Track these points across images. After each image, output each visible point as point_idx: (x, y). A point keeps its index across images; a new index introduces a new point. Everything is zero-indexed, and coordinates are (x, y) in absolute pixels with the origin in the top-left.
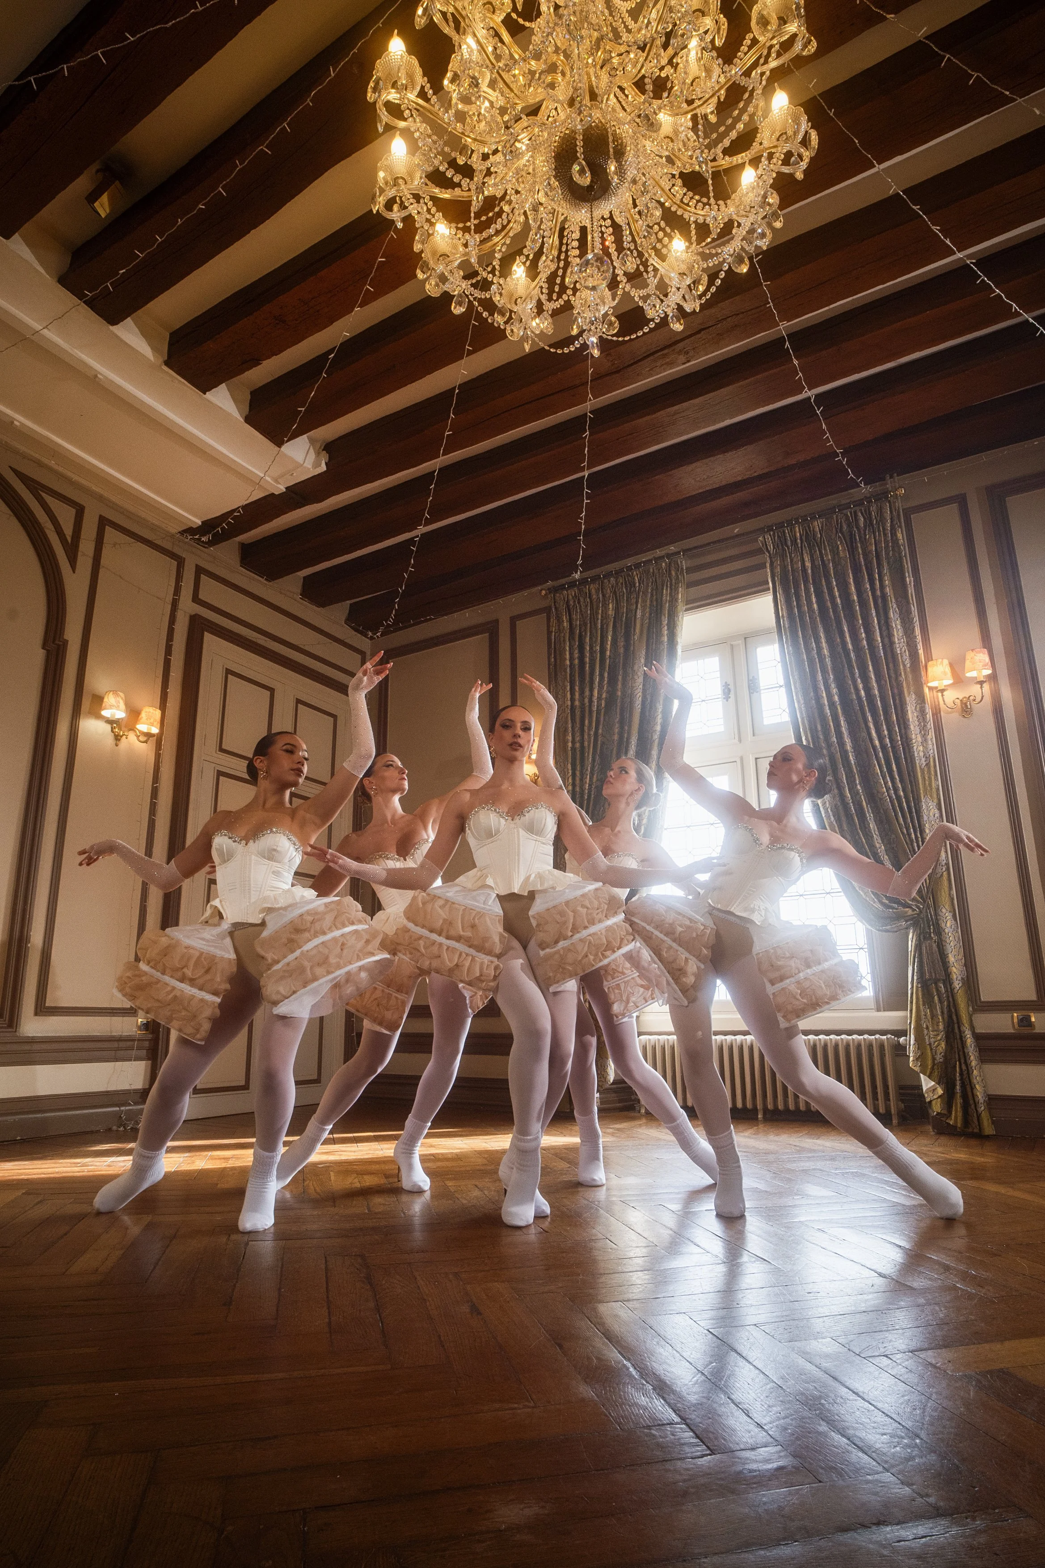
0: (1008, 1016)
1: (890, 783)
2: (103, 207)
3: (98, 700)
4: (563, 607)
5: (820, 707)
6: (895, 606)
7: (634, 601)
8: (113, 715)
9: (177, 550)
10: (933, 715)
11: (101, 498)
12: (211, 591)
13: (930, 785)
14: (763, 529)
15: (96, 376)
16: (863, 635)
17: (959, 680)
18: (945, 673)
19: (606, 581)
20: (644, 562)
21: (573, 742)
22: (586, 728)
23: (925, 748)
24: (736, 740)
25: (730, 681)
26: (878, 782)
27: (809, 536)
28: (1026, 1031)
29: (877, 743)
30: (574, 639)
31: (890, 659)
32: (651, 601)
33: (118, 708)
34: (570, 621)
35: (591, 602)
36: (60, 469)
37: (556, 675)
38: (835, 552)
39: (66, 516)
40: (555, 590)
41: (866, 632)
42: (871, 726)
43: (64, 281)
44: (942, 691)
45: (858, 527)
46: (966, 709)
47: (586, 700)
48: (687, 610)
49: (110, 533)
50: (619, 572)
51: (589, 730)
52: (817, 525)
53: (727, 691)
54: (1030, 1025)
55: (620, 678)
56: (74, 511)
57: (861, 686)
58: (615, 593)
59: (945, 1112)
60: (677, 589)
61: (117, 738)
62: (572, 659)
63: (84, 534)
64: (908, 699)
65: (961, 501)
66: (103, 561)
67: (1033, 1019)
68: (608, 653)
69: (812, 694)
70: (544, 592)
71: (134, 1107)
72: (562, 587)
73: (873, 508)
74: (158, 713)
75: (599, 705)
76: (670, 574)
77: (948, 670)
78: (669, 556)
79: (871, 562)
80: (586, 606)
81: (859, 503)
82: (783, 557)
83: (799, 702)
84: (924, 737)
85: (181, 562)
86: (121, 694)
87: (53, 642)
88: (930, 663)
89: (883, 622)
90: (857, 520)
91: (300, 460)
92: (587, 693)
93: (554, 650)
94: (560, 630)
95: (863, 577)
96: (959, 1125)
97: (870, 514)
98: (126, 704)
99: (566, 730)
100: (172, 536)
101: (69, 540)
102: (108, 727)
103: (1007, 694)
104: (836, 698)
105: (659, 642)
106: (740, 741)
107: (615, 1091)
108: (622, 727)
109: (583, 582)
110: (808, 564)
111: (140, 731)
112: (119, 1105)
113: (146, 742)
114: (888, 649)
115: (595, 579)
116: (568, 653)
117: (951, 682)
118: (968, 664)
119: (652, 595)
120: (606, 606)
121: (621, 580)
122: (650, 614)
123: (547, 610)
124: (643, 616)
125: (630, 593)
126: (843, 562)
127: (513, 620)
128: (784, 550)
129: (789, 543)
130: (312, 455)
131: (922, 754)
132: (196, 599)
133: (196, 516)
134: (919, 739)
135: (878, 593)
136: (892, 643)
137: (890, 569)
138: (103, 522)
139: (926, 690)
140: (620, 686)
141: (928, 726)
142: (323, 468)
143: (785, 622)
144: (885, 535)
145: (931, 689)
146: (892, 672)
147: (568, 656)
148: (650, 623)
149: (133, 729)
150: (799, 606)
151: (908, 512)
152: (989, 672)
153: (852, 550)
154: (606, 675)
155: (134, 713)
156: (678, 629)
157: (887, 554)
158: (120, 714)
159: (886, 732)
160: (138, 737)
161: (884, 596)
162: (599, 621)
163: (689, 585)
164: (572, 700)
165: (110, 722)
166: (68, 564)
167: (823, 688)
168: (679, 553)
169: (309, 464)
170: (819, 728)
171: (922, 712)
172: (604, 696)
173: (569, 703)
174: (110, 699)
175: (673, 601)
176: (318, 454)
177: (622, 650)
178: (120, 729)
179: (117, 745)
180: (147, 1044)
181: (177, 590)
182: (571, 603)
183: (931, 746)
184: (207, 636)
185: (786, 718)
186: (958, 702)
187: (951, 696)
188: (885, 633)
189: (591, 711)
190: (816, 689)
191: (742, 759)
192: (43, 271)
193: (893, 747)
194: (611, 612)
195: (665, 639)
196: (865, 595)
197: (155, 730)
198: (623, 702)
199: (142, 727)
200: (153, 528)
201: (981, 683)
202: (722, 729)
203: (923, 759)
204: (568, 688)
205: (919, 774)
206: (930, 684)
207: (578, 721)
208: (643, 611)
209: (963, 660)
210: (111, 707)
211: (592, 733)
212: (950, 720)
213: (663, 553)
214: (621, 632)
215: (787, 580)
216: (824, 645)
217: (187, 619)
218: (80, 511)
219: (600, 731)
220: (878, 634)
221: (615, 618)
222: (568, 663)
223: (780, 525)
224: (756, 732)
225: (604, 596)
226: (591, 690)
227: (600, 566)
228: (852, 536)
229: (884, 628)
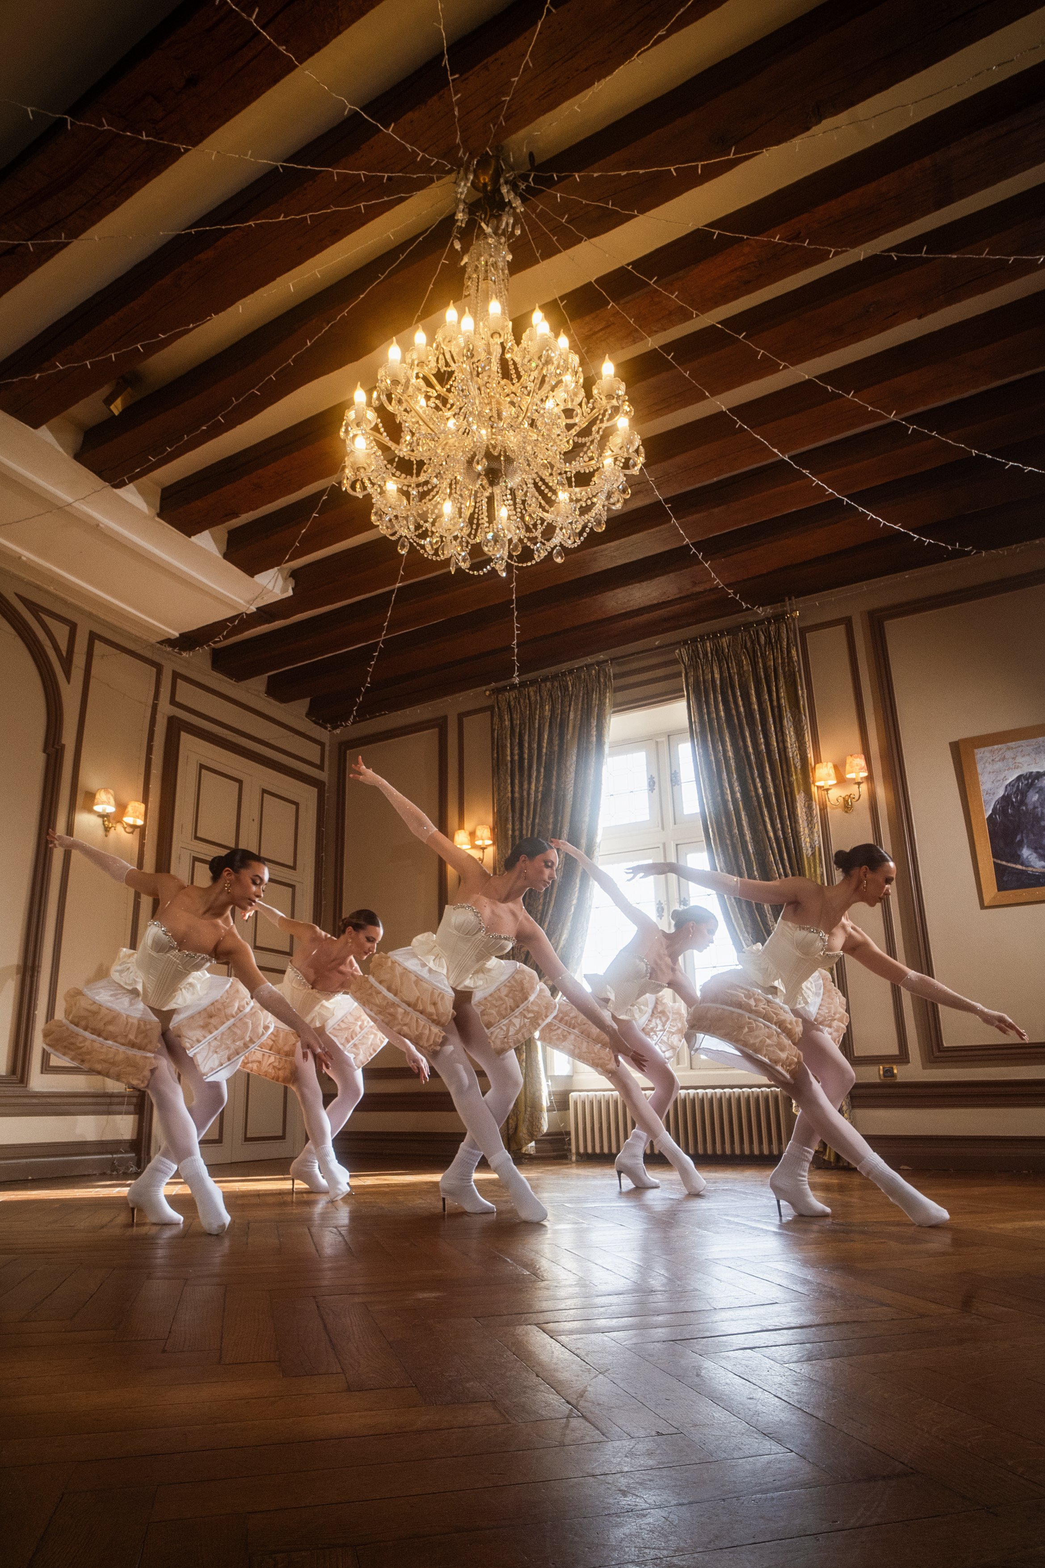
0: (875, 1068)
1: (781, 870)
2: (116, 408)
3: (91, 797)
4: (504, 706)
5: (725, 802)
6: (789, 715)
7: (567, 703)
8: (104, 810)
9: (156, 658)
10: (820, 810)
11: (90, 615)
12: (187, 694)
13: (815, 871)
14: (679, 643)
15: (98, 525)
16: (762, 740)
17: (841, 780)
18: (829, 775)
19: (543, 685)
20: (577, 669)
21: (513, 830)
22: (525, 819)
23: (812, 840)
24: (660, 828)
25: (655, 775)
26: (771, 869)
27: (718, 651)
28: (889, 1080)
29: (771, 834)
30: (514, 736)
31: (784, 761)
32: (583, 704)
33: (108, 803)
34: (511, 720)
35: (530, 703)
36: (58, 593)
37: (498, 769)
38: (740, 665)
39: (61, 633)
40: (497, 691)
41: (764, 738)
42: (767, 820)
43: (79, 457)
44: (827, 790)
45: (759, 644)
46: (847, 806)
47: (525, 793)
48: (614, 712)
49: (98, 645)
50: (555, 677)
51: (527, 819)
52: (725, 641)
53: (652, 784)
54: (893, 1075)
55: (555, 773)
56: (68, 628)
57: (759, 785)
58: (551, 696)
59: (821, 1150)
60: (605, 694)
61: (107, 829)
62: (512, 754)
63: (77, 649)
64: (797, 797)
65: (847, 622)
66: (93, 672)
67: (895, 1071)
68: (544, 750)
69: (718, 791)
70: (488, 693)
71: (124, 1155)
72: (504, 689)
73: (772, 628)
74: (142, 807)
75: (536, 797)
76: (599, 682)
77: (832, 772)
78: (598, 663)
79: (769, 676)
80: (526, 707)
81: (760, 623)
82: (696, 669)
83: (707, 798)
84: (811, 830)
85: (159, 668)
86: (111, 791)
87: (53, 747)
88: (817, 766)
89: (778, 729)
90: (758, 638)
91: (270, 587)
92: (526, 786)
93: (497, 747)
94: (502, 728)
95: (763, 691)
96: (832, 1160)
97: (770, 633)
98: (115, 800)
99: (507, 819)
100: (152, 645)
101: (64, 654)
102: (100, 821)
103: (881, 793)
104: (738, 795)
105: (589, 742)
106: (663, 828)
107: (550, 1142)
108: (556, 817)
109: (523, 684)
110: (717, 676)
111: (127, 824)
112: (112, 1153)
113: (132, 833)
114: (782, 753)
115: (533, 682)
116: (509, 750)
117: (835, 782)
118: (848, 767)
119: (583, 700)
120: (542, 707)
121: (556, 684)
122: (582, 716)
123: (491, 708)
124: (575, 717)
125: (563, 696)
126: (746, 675)
127: (461, 717)
128: (697, 662)
129: (701, 656)
130: (280, 582)
131: (808, 845)
132: (173, 702)
133: (175, 629)
134: (807, 831)
135: (775, 703)
136: (785, 748)
137: (786, 683)
138: (93, 637)
139: (814, 789)
140: (554, 781)
141: (815, 821)
142: (290, 593)
143: (697, 727)
144: (782, 651)
145: (818, 787)
146: (785, 772)
147: (509, 752)
148: (581, 724)
149: (120, 821)
150: (709, 713)
151: (803, 631)
152: (866, 774)
153: (754, 665)
154: (542, 770)
155: (122, 807)
156: (606, 730)
157: (783, 669)
158: (111, 809)
159: (779, 826)
160: (125, 828)
161: (779, 706)
162: (537, 721)
163: (617, 690)
164: (513, 792)
165: (102, 816)
166: (63, 676)
167: (727, 785)
168: (607, 661)
169: (277, 590)
170: (724, 820)
171: (810, 808)
172: (541, 789)
173: (510, 795)
174: (101, 796)
175: (601, 705)
176: (285, 580)
177: (556, 748)
178: (109, 822)
179: (106, 836)
180: (134, 1100)
181: (156, 696)
182: (512, 703)
183: (816, 838)
184: (184, 736)
185: (697, 810)
186: (841, 800)
187: (835, 795)
188: (780, 739)
189: (529, 805)
190: (721, 786)
191: (664, 844)
192: (61, 450)
193: (785, 838)
194: (547, 713)
195: (594, 739)
196: (764, 705)
197: (140, 822)
198: (557, 795)
199: (128, 820)
200: (136, 639)
201: (859, 784)
202: (647, 817)
203: (810, 850)
204: (509, 781)
205: (806, 863)
206: (817, 784)
207: (517, 811)
208: (575, 713)
209: (844, 763)
210: (103, 803)
211: (530, 822)
212: (835, 815)
213: (593, 661)
214: (556, 732)
215: (700, 690)
216: (729, 748)
217: (165, 721)
218: (73, 628)
219: (537, 821)
220: (774, 739)
221: (551, 719)
222: (509, 758)
223: (694, 640)
224: (677, 821)
225: (541, 698)
226: (530, 783)
227: (538, 669)
228: (754, 652)
229: (779, 734)
